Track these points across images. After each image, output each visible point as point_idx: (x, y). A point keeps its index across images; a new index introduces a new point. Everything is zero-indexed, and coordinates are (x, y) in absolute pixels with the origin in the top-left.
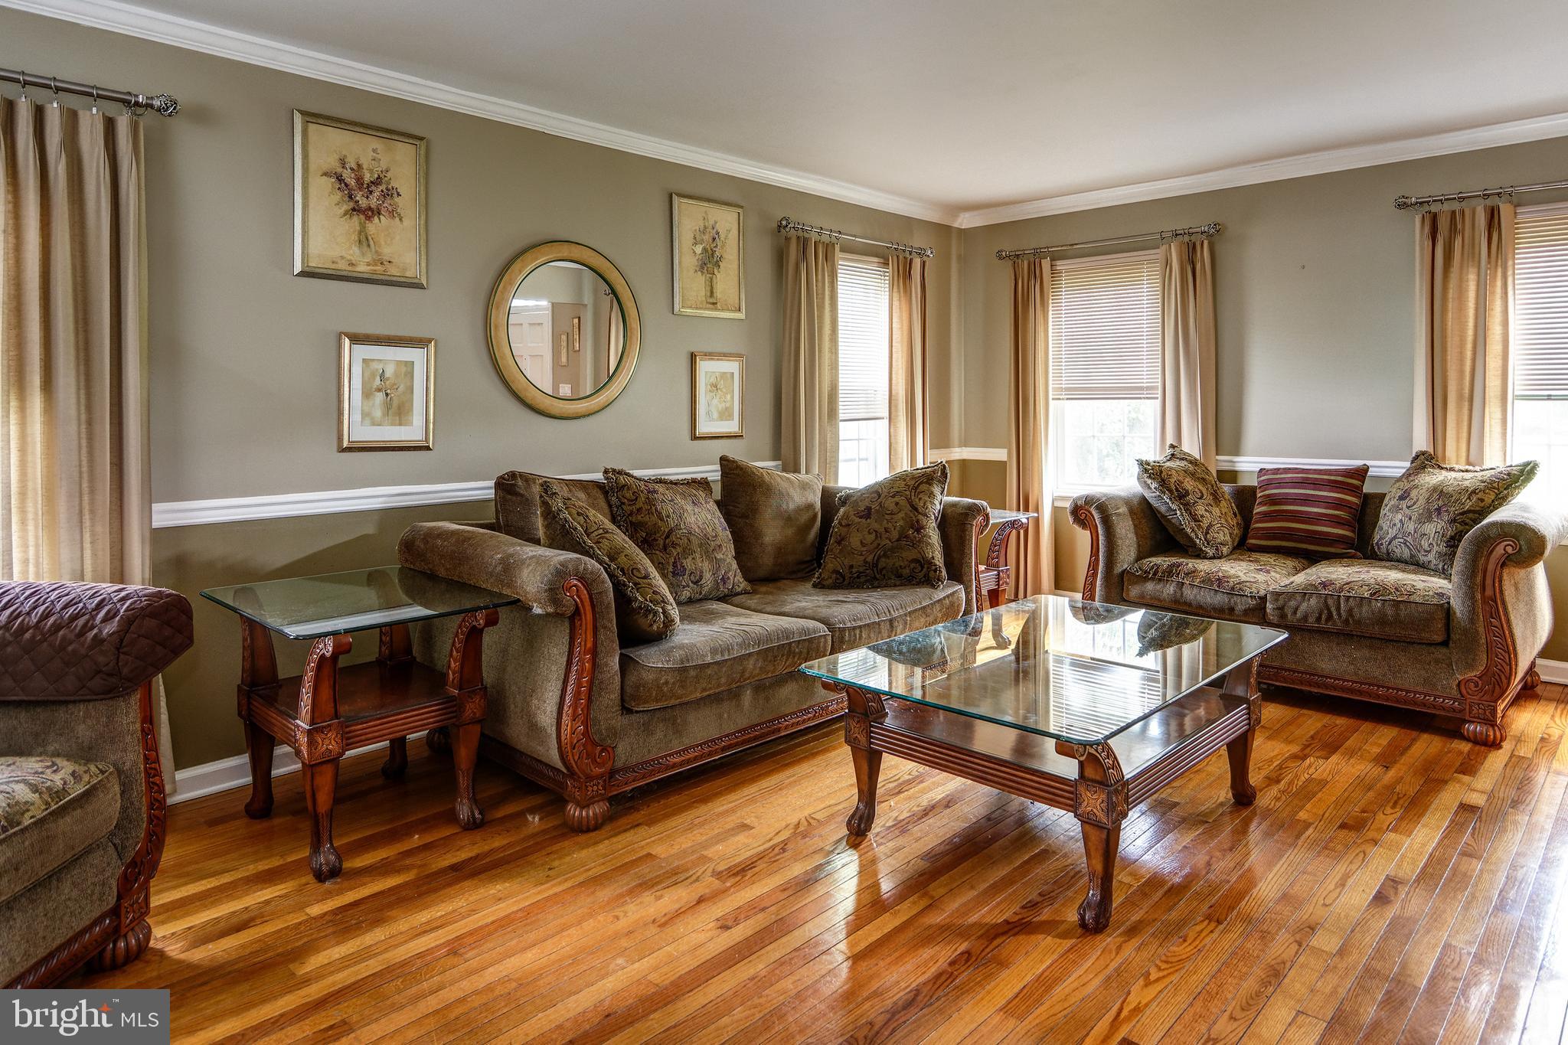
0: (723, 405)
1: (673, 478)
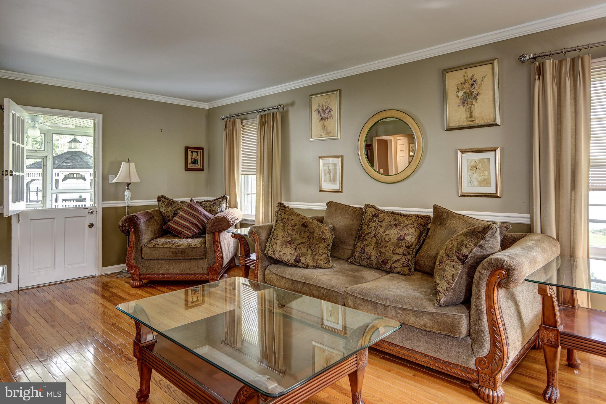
0: (482, 177)
1: (404, 213)
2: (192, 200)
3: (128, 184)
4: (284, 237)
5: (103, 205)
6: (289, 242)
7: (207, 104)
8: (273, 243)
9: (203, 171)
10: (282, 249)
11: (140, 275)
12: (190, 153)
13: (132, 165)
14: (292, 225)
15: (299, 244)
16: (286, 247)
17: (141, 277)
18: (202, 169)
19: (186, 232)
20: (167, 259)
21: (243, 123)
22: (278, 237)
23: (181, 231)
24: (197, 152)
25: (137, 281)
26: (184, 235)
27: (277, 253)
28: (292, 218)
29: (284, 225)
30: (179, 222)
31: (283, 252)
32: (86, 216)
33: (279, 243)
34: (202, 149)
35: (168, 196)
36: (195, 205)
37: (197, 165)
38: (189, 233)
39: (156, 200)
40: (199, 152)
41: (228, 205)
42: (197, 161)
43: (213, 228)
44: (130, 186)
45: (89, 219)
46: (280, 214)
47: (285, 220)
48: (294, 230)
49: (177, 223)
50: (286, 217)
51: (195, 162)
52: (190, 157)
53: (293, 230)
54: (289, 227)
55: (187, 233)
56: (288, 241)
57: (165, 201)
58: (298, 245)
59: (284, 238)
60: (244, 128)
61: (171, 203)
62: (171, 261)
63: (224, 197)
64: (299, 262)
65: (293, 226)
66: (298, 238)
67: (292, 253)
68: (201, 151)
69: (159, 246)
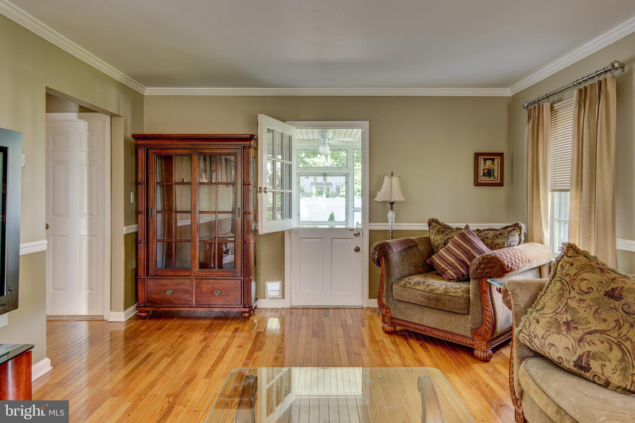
2: (467, 227)
3: (392, 204)
4: (558, 311)
5: (370, 227)
6: (567, 324)
7: (508, 89)
8: (531, 319)
9: (503, 185)
10: (547, 334)
11: (392, 318)
12: (481, 161)
13: (395, 179)
14: (581, 290)
15: (590, 333)
16: (559, 332)
17: (393, 321)
18: (500, 183)
19: (449, 271)
20: (419, 305)
21: (555, 108)
22: (545, 310)
23: (444, 268)
24: (493, 160)
25: (389, 325)
26: (446, 275)
27: (536, 341)
28: (585, 275)
29: (562, 288)
30: (444, 256)
31: (549, 340)
32: (352, 238)
33: (543, 321)
34: (501, 155)
35: (441, 220)
36: (469, 234)
37: (492, 178)
38: (453, 274)
39: (427, 224)
40: (496, 160)
41: (523, 238)
42: (492, 173)
43: (478, 272)
44: (394, 206)
45: (357, 242)
46: (562, 266)
47: (567, 279)
48: (584, 301)
49: (442, 258)
50: (572, 271)
51: (489, 173)
52: (482, 166)
53: (581, 300)
54: (573, 293)
55: (450, 273)
56: (565, 322)
57: (436, 227)
58: (587, 333)
59: (557, 314)
60: (556, 117)
61: (444, 229)
62: (425, 309)
63: (516, 225)
64: (587, 369)
65: (581, 292)
66: (591, 319)
67: (571, 348)
68: (499, 158)
69: (410, 286)
